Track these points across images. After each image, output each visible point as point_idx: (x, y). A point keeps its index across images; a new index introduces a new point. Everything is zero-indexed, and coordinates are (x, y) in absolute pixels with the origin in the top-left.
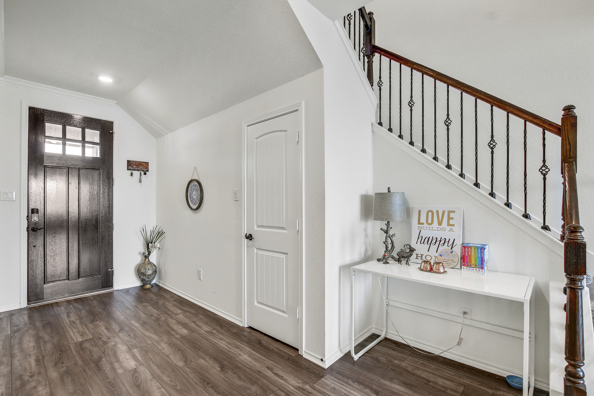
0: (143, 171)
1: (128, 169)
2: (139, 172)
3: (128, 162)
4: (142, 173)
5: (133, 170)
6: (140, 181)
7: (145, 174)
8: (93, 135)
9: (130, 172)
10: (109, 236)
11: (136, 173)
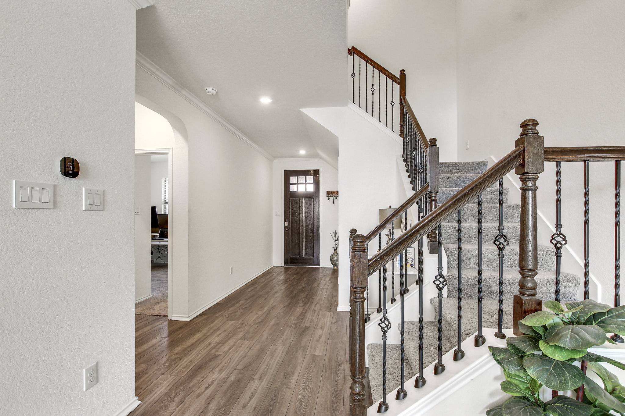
0: (335, 196)
1: (327, 196)
2: (333, 197)
3: (327, 192)
4: (335, 198)
5: (330, 196)
6: (334, 203)
7: (336, 198)
8: (310, 179)
9: (328, 197)
10: (318, 235)
11: (332, 198)
